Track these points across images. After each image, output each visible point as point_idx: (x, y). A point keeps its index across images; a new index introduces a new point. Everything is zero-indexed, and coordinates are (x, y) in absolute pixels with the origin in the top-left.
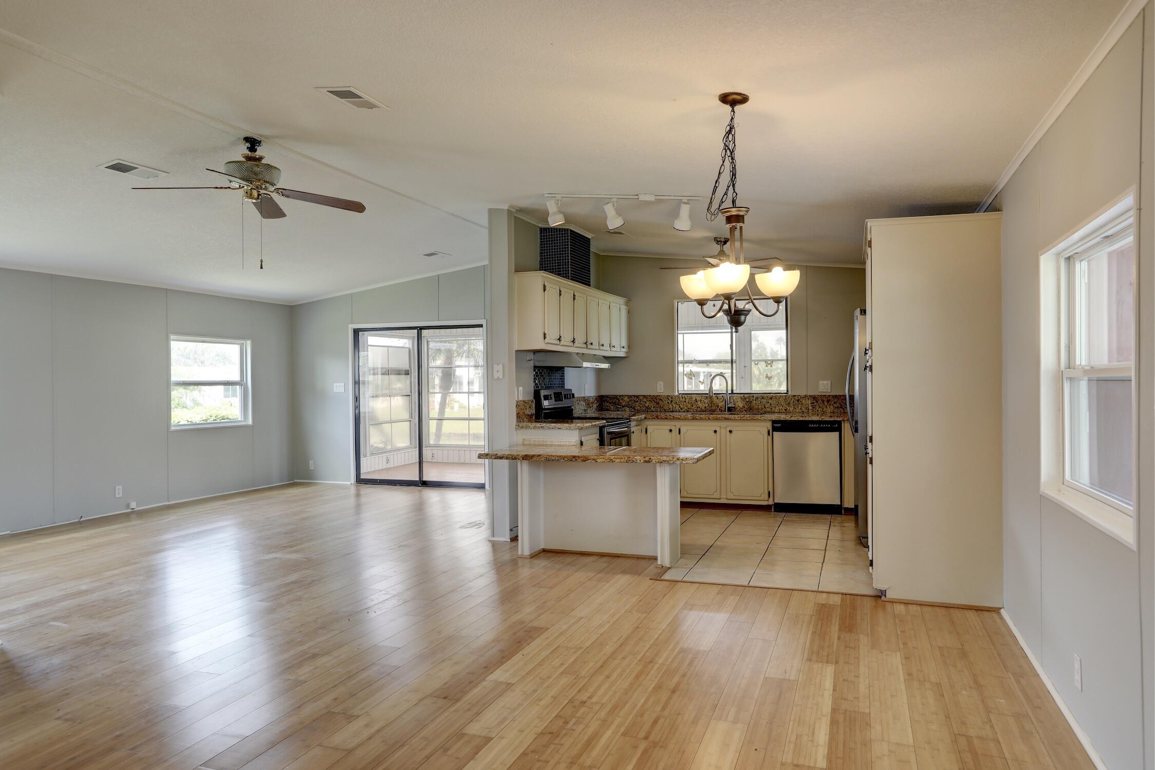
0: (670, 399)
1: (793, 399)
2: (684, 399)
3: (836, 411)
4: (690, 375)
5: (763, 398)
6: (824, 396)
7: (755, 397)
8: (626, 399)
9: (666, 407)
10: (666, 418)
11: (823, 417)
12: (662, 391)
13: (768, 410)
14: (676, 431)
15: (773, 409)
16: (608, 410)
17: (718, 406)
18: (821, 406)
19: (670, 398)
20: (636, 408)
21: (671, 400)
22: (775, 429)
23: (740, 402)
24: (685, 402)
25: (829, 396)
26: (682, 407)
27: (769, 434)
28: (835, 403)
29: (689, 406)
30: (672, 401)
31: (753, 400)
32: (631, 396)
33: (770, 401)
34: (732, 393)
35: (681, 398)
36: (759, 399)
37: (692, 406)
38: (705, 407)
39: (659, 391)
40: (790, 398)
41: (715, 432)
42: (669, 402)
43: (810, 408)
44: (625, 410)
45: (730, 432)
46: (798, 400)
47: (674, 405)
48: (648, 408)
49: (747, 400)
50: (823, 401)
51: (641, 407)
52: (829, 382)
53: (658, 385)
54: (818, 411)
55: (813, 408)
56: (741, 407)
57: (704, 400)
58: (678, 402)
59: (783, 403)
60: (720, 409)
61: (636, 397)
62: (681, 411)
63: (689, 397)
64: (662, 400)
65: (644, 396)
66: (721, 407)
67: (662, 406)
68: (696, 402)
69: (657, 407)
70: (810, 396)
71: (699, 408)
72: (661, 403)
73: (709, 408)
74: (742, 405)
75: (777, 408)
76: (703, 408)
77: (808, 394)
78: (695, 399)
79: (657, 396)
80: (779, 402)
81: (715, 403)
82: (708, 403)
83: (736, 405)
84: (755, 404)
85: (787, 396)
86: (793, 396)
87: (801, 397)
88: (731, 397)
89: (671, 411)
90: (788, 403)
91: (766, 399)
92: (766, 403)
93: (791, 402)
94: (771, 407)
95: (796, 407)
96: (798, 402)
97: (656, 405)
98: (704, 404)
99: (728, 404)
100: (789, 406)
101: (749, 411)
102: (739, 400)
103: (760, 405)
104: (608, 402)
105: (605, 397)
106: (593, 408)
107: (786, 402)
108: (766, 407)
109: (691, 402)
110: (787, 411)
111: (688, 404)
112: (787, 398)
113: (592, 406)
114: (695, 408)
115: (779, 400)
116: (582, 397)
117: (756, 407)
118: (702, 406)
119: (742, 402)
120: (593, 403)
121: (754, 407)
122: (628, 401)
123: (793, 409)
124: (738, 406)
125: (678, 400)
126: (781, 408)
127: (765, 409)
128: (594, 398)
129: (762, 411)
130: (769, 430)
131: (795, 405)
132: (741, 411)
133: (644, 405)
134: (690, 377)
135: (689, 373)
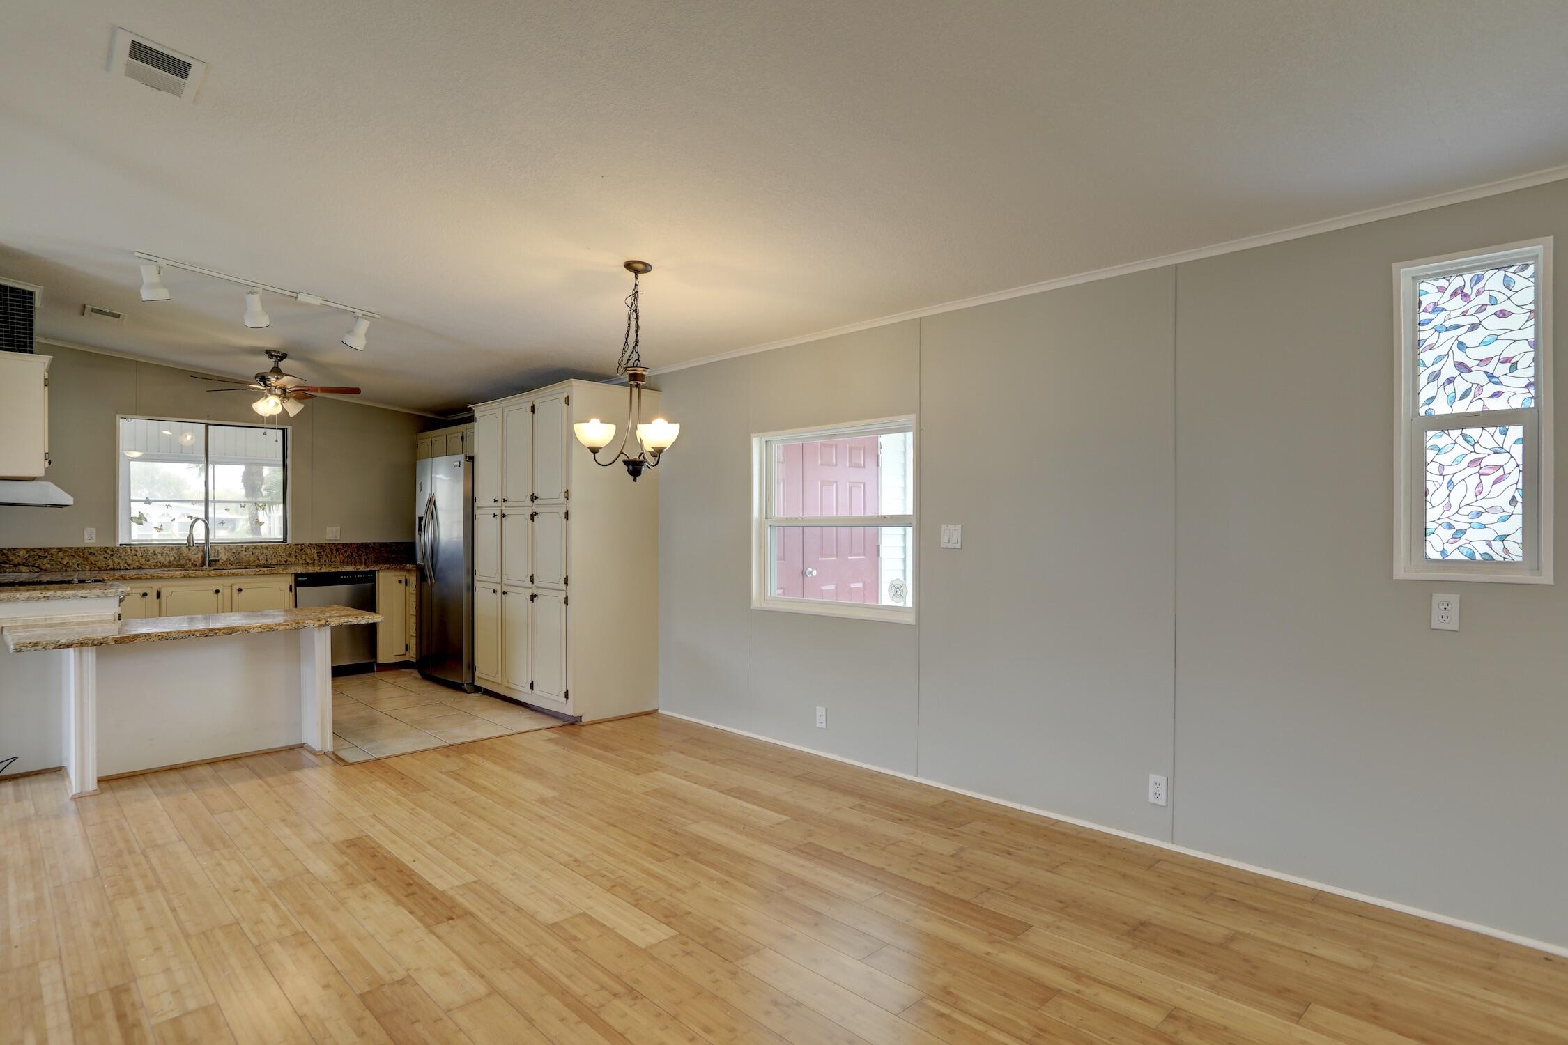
0: (110, 552)
1: (293, 549)
2: (133, 552)
3: (346, 560)
4: (139, 518)
5: (255, 548)
6: (333, 544)
7: (244, 548)
8: (22, 553)
9: (99, 564)
10: (139, 578)
11: (358, 567)
12: (94, 541)
13: (263, 562)
14: (152, 595)
15: (270, 561)
17: (190, 560)
18: (329, 555)
19: (108, 551)
20: (44, 567)
24: (136, 555)
25: (339, 544)
26: (130, 562)
27: (291, 590)
28: (345, 552)
29: (143, 561)
30: (112, 555)
31: (240, 551)
32: (32, 550)
33: (265, 552)
35: (129, 551)
36: (250, 549)
37: (148, 560)
38: (170, 562)
39: (87, 541)
40: (289, 548)
42: (108, 556)
43: (316, 558)
44: (21, 572)
45: (240, 591)
46: (302, 550)
47: (116, 561)
48: (67, 565)
49: (234, 551)
50: (331, 550)
51: (52, 565)
52: (339, 528)
53: (86, 533)
54: (325, 561)
55: (320, 558)
56: (225, 559)
57: (168, 552)
58: (122, 555)
59: (281, 554)
60: (192, 564)
61: (43, 551)
62: (129, 568)
63: (142, 549)
64: (94, 554)
65: (60, 549)
66: (195, 561)
67: (93, 562)
68: (155, 554)
69: (85, 564)
70: (316, 544)
71: (159, 563)
72: (92, 558)
73: (175, 563)
74: (227, 557)
75: (275, 559)
76: (166, 563)
77: (314, 542)
78: (152, 551)
79: (85, 548)
80: (278, 552)
81: (184, 556)
82: (173, 556)
83: (218, 557)
84: (245, 555)
85: (287, 545)
86: (294, 545)
87: (305, 546)
88: (212, 548)
89: (111, 569)
90: (289, 553)
91: (260, 549)
92: (260, 554)
93: (292, 552)
94: (266, 559)
95: (299, 558)
96: (301, 552)
97: (83, 562)
98: (167, 558)
99: (210, 557)
100: (290, 557)
101: (236, 564)
102: (221, 551)
103: (252, 557)
107: (284, 552)
108: (260, 559)
109: (146, 556)
110: (287, 563)
111: (140, 558)
112: (285, 547)
114: (153, 564)
115: (277, 550)
117: (246, 559)
118: (164, 561)
119: (226, 553)
121: (243, 559)
122: (26, 557)
123: (295, 560)
124: (221, 559)
125: (124, 553)
126: (279, 559)
127: (258, 561)
129: (254, 564)
130: (292, 585)
131: (298, 555)
132: (224, 565)
133: (58, 563)
134: (139, 521)
135: (138, 516)
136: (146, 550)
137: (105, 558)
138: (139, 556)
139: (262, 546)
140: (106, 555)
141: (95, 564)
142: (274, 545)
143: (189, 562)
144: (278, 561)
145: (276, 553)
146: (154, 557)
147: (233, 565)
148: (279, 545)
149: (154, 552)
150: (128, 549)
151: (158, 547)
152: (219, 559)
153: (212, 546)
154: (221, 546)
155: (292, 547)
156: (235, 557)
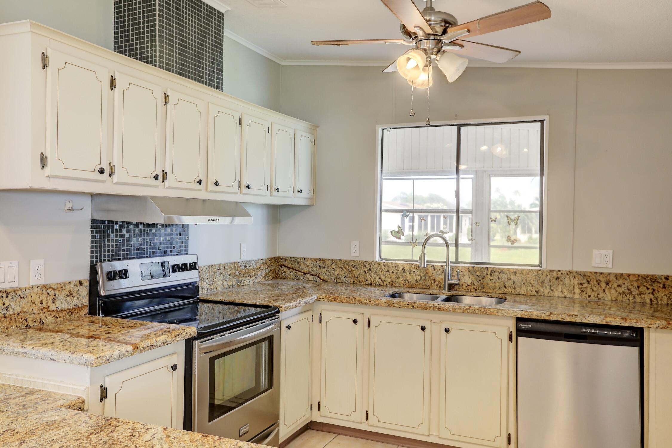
0: (368, 266)
1: (549, 277)
2: (387, 268)
3: (620, 298)
4: (398, 232)
5: (502, 271)
6: (601, 273)
8: (309, 263)
9: (361, 278)
12: (357, 254)
13: (510, 290)
14: (363, 322)
16: (286, 278)
17: (435, 281)
18: (595, 289)
20: (322, 278)
21: (369, 268)
22: (520, 332)
23: (466, 277)
24: (388, 271)
25: (610, 274)
26: (383, 278)
27: (511, 339)
28: (619, 286)
29: (394, 278)
30: (370, 270)
31: (487, 274)
32: (315, 260)
33: (512, 278)
34: (457, 262)
35: (383, 266)
36: (496, 273)
37: (398, 278)
38: (416, 281)
39: (353, 254)
40: (545, 274)
41: (423, 329)
42: (367, 270)
43: (577, 291)
44: (308, 280)
45: (447, 330)
46: (557, 278)
47: (373, 276)
48: (337, 277)
49: (478, 273)
50: (598, 282)
51: (328, 276)
52: (610, 252)
53: (352, 247)
54: (589, 296)
55: (583, 291)
56: (469, 283)
57: (415, 270)
58: (378, 271)
59: (532, 282)
60: (437, 285)
61: (322, 262)
62: (382, 284)
63: (394, 265)
64: (357, 268)
65: (333, 261)
66: (439, 282)
67: (356, 276)
68: (404, 272)
69: (349, 277)
70: (576, 272)
71: (407, 282)
72: (355, 272)
73: (421, 282)
74: (470, 281)
75: (524, 288)
76: (413, 282)
77: (575, 269)
79: (350, 261)
80: (528, 279)
81: (430, 276)
82: (420, 275)
83: (461, 281)
84: (490, 280)
85: (540, 270)
86: (550, 271)
87: (562, 273)
88: (454, 269)
89: (369, 284)
90: (541, 281)
91: (507, 273)
92: (506, 280)
93: (546, 281)
94: (513, 286)
95: (554, 289)
96: (557, 281)
97: (349, 275)
98: (415, 277)
99: (448, 280)
100: (542, 287)
101: (481, 290)
102: (465, 273)
103: (498, 282)
104: (285, 266)
105: (282, 259)
106: (257, 276)
107: (538, 279)
108: (507, 286)
109: (397, 273)
110: (539, 294)
111: (391, 274)
112: (540, 273)
113: (255, 274)
114: (402, 282)
115: (527, 276)
116: (231, 263)
117: (492, 285)
118: (412, 279)
119: (470, 276)
120: (257, 269)
121: (488, 284)
122: (311, 266)
123: (549, 292)
124: (464, 282)
125: (379, 268)
126: (529, 288)
127: (504, 288)
128: (261, 262)
129: (500, 292)
130: (511, 332)
131: (553, 285)
132: (468, 289)
133: (332, 274)
134: (398, 236)
135: (397, 230)
136: (397, 266)
137: (365, 272)
138: (391, 272)
139: (509, 270)
140: (365, 269)
141: (357, 278)
142: (524, 270)
143: (434, 283)
144: (527, 291)
145: (526, 280)
146: (403, 274)
147: (478, 291)
148: (529, 270)
149: (403, 269)
150: (382, 264)
151: (407, 264)
152: (462, 283)
153: (455, 266)
154: (465, 267)
155: (548, 274)
156: (479, 282)
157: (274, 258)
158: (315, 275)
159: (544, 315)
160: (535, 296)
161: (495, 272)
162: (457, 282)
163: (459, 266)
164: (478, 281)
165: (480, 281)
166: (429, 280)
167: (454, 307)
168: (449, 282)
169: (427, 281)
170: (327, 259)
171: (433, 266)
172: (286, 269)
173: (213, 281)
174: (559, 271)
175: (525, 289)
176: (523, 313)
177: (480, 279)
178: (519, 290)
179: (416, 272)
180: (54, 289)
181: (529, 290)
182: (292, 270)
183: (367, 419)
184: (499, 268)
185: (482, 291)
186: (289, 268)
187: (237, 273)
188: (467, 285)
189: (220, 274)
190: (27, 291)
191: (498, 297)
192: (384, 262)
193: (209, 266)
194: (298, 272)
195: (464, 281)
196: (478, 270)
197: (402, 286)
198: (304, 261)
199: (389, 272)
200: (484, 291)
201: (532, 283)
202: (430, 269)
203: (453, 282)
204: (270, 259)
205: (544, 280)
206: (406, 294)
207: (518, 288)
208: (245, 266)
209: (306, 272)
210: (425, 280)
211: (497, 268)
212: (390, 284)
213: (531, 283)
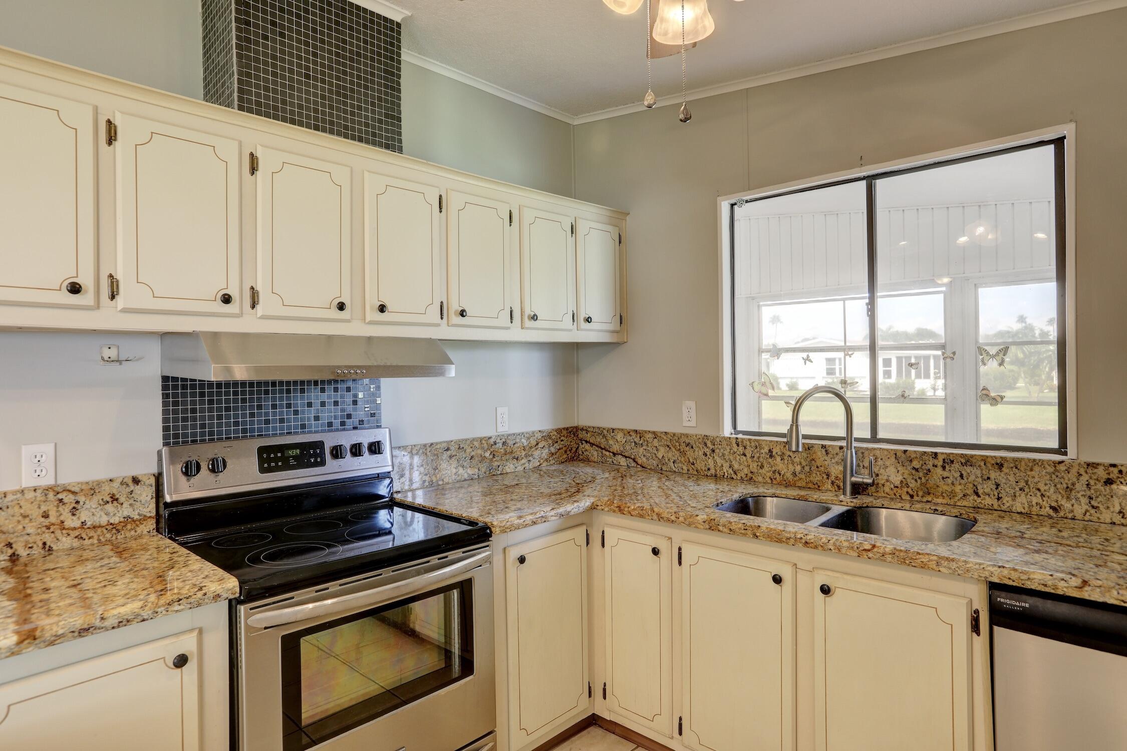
0: (711, 444)
1: (1085, 478)
2: (741, 449)
5: (968, 461)
7: (941, 458)
8: (620, 436)
9: (700, 465)
10: (641, 516)
12: (693, 424)
13: (988, 501)
14: (669, 554)
15: (1007, 501)
16: (587, 461)
17: (828, 475)
19: (709, 444)
20: (640, 462)
21: (711, 447)
22: (1001, 616)
23: (891, 471)
26: (736, 466)
27: (975, 627)
29: (754, 466)
30: (713, 451)
31: (935, 466)
32: (628, 432)
33: (993, 475)
34: (874, 438)
35: (735, 445)
36: (956, 465)
37: (762, 467)
39: (686, 424)
40: (1074, 471)
41: (777, 580)
42: (708, 452)
45: (825, 590)
46: (1108, 480)
47: (719, 461)
48: (662, 461)
49: (916, 464)
51: (648, 459)
53: (685, 410)
56: (898, 483)
58: (726, 453)
60: (833, 483)
61: (638, 435)
62: (735, 477)
63: (753, 444)
64: (692, 447)
65: (655, 435)
66: (837, 477)
67: (691, 460)
68: (771, 456)
69: (681, 462)
71: (777, 475)
72: (690, 453)
73: (803, 476)
74: (900, 478)
75: (1022, 499)
76: (789, 475)
78: (766, 450)
79: (681, 434)
80: (1030, 479)
81: (819, 465)
82: (801, 464)
83: (880, 477)
84: (943, 478)
85: (1062, 462)
86: (1088, 465)
87: (1120, 472)
88: (866, 453)
89: (712, 476)
90: (1065, 486)
91: (980, 466)
92: (980, 480)
93: (1078, 486)
94: (996, 494)
95: (1099, 505)
96: (1107, 488)
97: (679, 458)
98: (791, 466)
99: (852, 475)
100: (1068, 498)
101: (922, 497)
102: (888, 463)
103: (960, 484)
104: (587, 442)
105: (582, 429)
106: (531, 458)
107: (1057, 480)
108: (980, 492)
109: (759, 458)
110: (1062, 514)
111: (750, 460)
112: (1062, 467)
113: (526, 456)
114: (769, 474)
115: (1029, 473)
116: (474, 440)
117: (946, 488)
118: (786, 470)
119: (899, 469)
120: (531, 448)
121: (938, 486)
122: (623, 442)
123: (1087, 511)
124: (887, 481)
125: (728, 448)
126: (1035, 500)
127: (976, 497)
128: (539, 436)
129: (965, 503)
130: (977, 612)
131: (1097, 497)
132: (895, 495)
133: (654, 456)
134: (763, 391)
135: (762, 380)
136: (758, 446)
137: (705, 455)
138: (749, 455)
139: (985, 459)
140: (706, 450)
141: (693, 464)
142: (1020, 460)
143: (828, 478)
144: (1031, 506)
145: (1027, 482)
146: (770, 460)
147: (916, 498)
148: (1034, 460)
149: (770, 451)
150: (734, 441)
151: (777, 442)
152: (882, 482)
153: (867, 449)
154: (887, 450)
155: (1082, 471)
156: (919, 481)
157: (567, 429)
158: (629, 458)
159: (1062, 584)
160: (1050, 517)
161: (952, 462)
162: (870, 481)
163: (875, 449)
164: (916, 480)
165: (920, 478)
166: (818, 473)
167: (838, 544)
168: (853, 479)
169: (814, 475)
170: (646, 432)
171: (823, 447)
172: (587, 446)
173: (435, 469)
174: (1114, 466)
175: (1025, 501)
176: (1005, 572)
177: (921, 474)
178: (1011, 502)
179: (793, 457)
180: (74, 493)
181: (1034, 503)
182: (597, 448)
183: (680, 733)
184: (962, 456)
185: (925, 499)
186: (592, 444)
187: (487, 454)
188: (892, 486)
189: (451, 457)
190: (10, 497)
191: (958, 514)
192: (737, 438)
193: (425, 445)
194: (604, 451)
195: (885, 477)
196: (916, 458)
197: (769, 481)
198: (612, 434)
199: (745, 456)
200: (930, 499)
201: (1042, 489)
202: (819, 453)
203: (861, 480)
204: (559, 431)
205: (1073, 484)
206: (769, 499)
207: (1007, 499)
208: (504, 443)
209: (615, 452)
210: (810, 472)
211: (956, 454)
212: (748, 477)
213: (1039, 490)
